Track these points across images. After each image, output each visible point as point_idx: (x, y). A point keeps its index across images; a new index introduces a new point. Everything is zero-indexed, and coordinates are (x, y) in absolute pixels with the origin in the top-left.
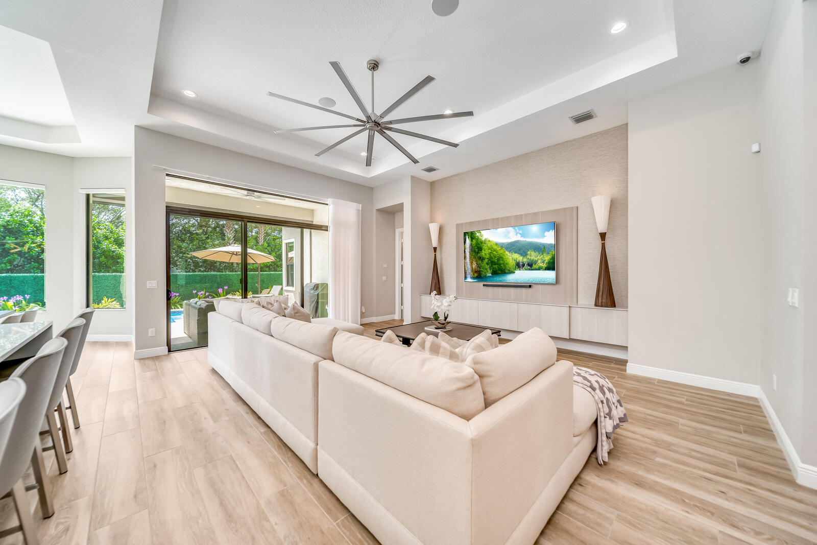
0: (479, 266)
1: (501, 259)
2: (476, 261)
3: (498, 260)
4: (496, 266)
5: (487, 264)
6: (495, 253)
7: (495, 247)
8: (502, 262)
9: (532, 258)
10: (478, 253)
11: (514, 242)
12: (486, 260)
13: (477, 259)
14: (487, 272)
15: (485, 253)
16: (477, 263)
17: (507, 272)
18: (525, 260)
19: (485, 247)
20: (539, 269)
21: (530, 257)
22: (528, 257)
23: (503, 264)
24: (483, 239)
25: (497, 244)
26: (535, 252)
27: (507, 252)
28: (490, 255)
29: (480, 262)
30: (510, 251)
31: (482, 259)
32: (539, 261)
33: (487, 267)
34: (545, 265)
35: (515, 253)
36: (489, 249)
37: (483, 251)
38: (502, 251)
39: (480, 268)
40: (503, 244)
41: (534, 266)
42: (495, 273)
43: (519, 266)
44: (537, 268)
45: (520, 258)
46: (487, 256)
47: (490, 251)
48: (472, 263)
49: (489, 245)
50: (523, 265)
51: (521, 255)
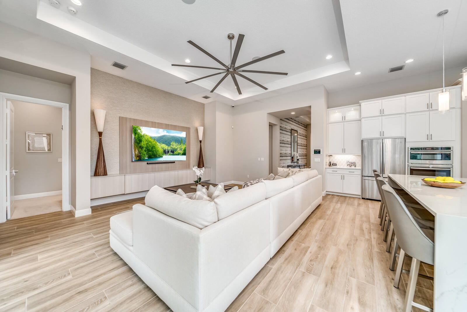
0: (140, 153)
1: (154, 148)
2: (138, 149)
3: (152, 148)
4: (151, 153)
5: (145, 151)
6: (150, 143)
7: (150, 140)
8: (154, 150)
9: (174, 147)
10: (139, 144)
11: (162, 136)
12: (144, 148)
13: (138, 148)
14: (145, 156)
15: (143, 144)
16: (138, 151)
17: (158, 156)
18: (169, 148)
19: (143, 139)
20: (178, 154)
21: (172, 147)
22: (171, 146)
23: (155, 151)
24: (142, 134)
25: (151, 138)
26: (176, 143)
27: (158, 143)
28: (147, 145)
29: (141, 150)
30: (159, 142)
31: (141, 148)
32: (178, 149)
33: (145, 153)
34: (182, 152)
35: (163, 144)
36: (146, 141)
37: (142, 142)
38: (154, 143)
39: (140, 154)
40: (155, 137)
41: (175, 153)
42: (150, 157)
43: (165, 152)
44: (177, 153)
45: (166, 147)
46: (145, 146)
47: (147, 142)
48: (135, 150)
49: (146, 138)
50: (168, 152)
51: (167, 145)
